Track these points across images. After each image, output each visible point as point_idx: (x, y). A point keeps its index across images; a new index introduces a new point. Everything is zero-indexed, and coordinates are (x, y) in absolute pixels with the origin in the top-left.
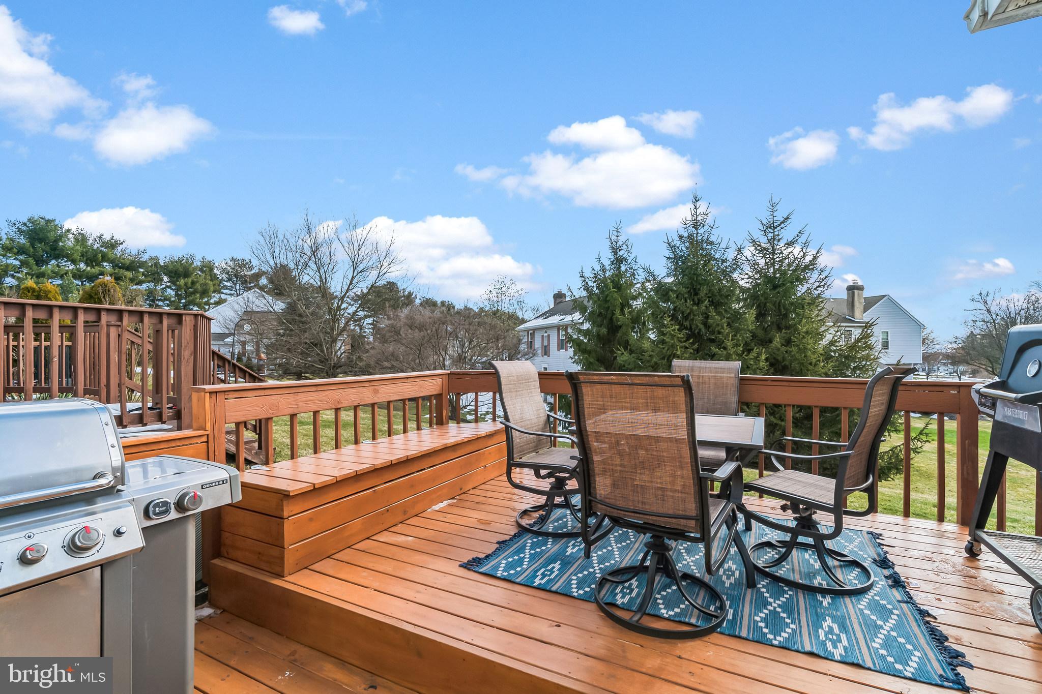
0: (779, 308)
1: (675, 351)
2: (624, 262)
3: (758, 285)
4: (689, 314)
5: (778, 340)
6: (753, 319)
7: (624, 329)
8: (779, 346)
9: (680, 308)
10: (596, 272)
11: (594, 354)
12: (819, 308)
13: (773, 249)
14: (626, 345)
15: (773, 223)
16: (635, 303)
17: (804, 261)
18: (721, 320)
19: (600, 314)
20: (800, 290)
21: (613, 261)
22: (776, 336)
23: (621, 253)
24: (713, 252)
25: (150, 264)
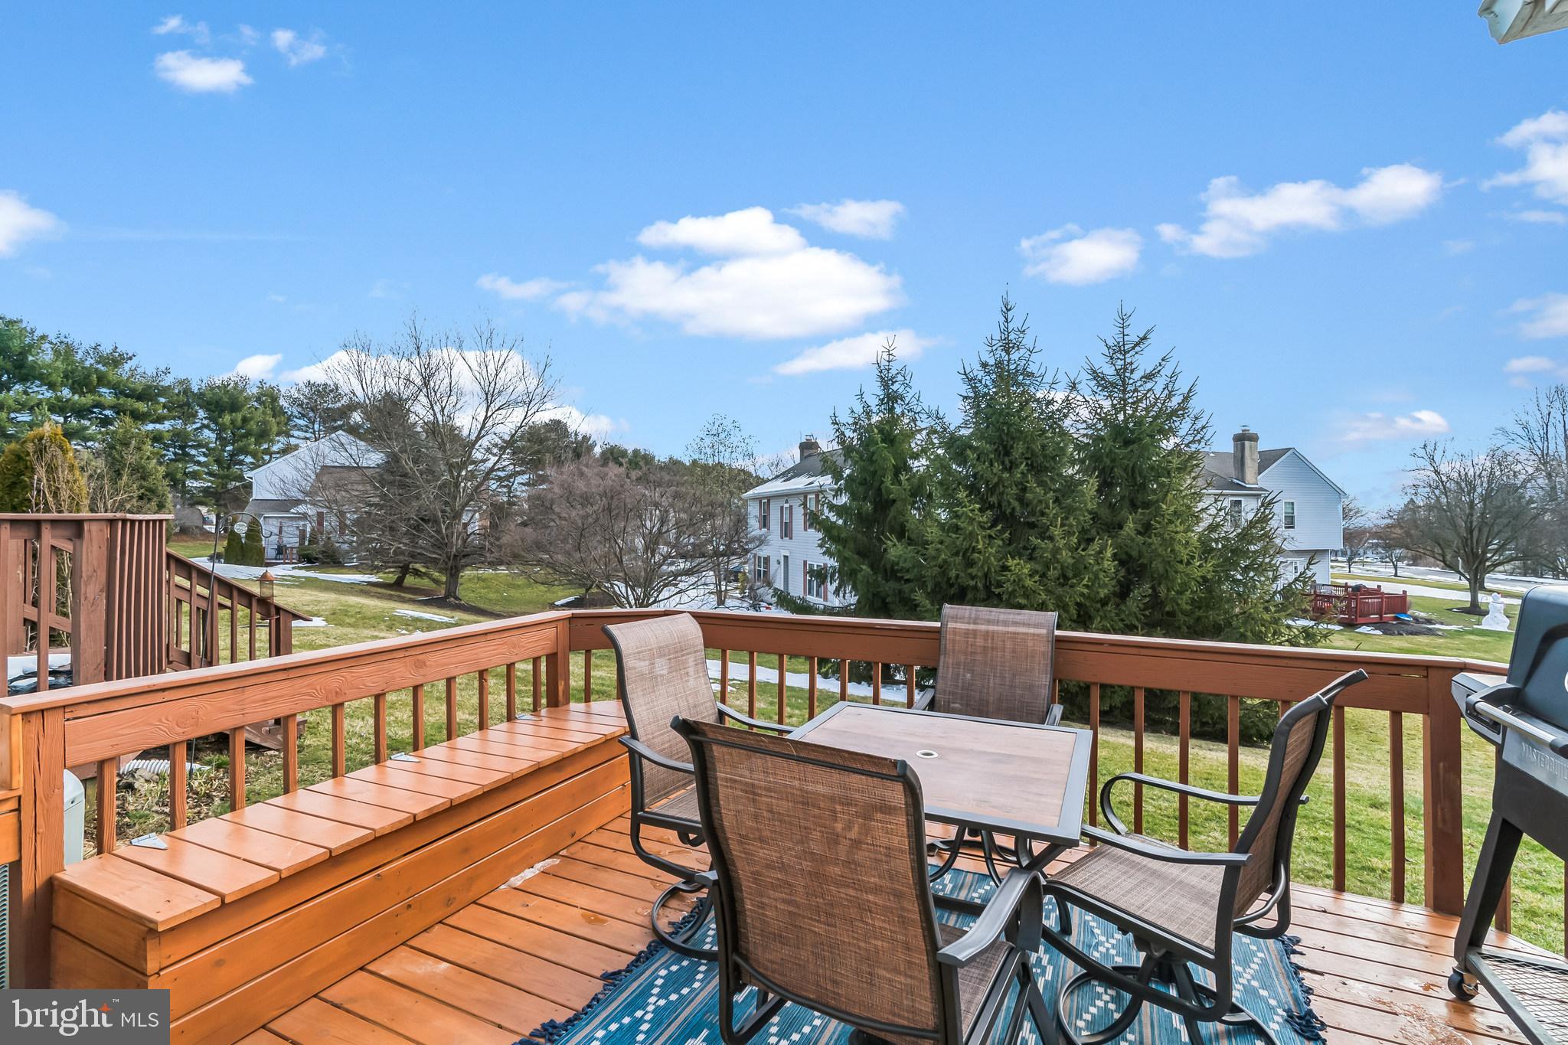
0: (1133, 475)
1: (974, 544)
2: (899, 401)
3: (1101, 439)
4: (996, 485)
5: (1132, 525)
6: (1093, 493)
7: (898, 504)
8: (1133, 534)
9: (982, 475)
10: (856, 416)
11: (851, 545)
12: (1193, 475)
13: (1124, 384)
14: (901, 532)
15: (1124, 345)
16: (916, 463)
17: (1169, 404)
18: (1045, 494)
19: (864, 482)
20: (1165, 447)
21: (883, 400)
22: (1128, 518)
23: (895, 387)
24: (1032, 389)
25: (176, 391)
